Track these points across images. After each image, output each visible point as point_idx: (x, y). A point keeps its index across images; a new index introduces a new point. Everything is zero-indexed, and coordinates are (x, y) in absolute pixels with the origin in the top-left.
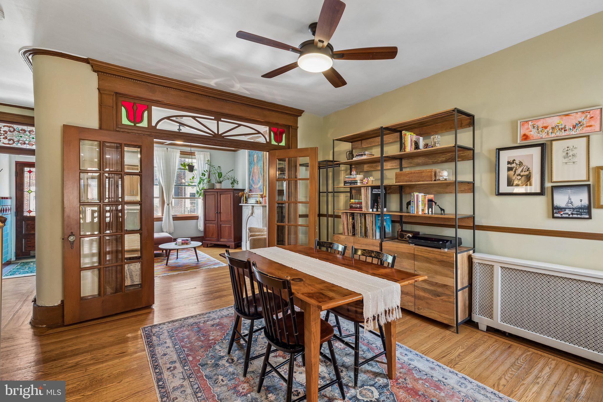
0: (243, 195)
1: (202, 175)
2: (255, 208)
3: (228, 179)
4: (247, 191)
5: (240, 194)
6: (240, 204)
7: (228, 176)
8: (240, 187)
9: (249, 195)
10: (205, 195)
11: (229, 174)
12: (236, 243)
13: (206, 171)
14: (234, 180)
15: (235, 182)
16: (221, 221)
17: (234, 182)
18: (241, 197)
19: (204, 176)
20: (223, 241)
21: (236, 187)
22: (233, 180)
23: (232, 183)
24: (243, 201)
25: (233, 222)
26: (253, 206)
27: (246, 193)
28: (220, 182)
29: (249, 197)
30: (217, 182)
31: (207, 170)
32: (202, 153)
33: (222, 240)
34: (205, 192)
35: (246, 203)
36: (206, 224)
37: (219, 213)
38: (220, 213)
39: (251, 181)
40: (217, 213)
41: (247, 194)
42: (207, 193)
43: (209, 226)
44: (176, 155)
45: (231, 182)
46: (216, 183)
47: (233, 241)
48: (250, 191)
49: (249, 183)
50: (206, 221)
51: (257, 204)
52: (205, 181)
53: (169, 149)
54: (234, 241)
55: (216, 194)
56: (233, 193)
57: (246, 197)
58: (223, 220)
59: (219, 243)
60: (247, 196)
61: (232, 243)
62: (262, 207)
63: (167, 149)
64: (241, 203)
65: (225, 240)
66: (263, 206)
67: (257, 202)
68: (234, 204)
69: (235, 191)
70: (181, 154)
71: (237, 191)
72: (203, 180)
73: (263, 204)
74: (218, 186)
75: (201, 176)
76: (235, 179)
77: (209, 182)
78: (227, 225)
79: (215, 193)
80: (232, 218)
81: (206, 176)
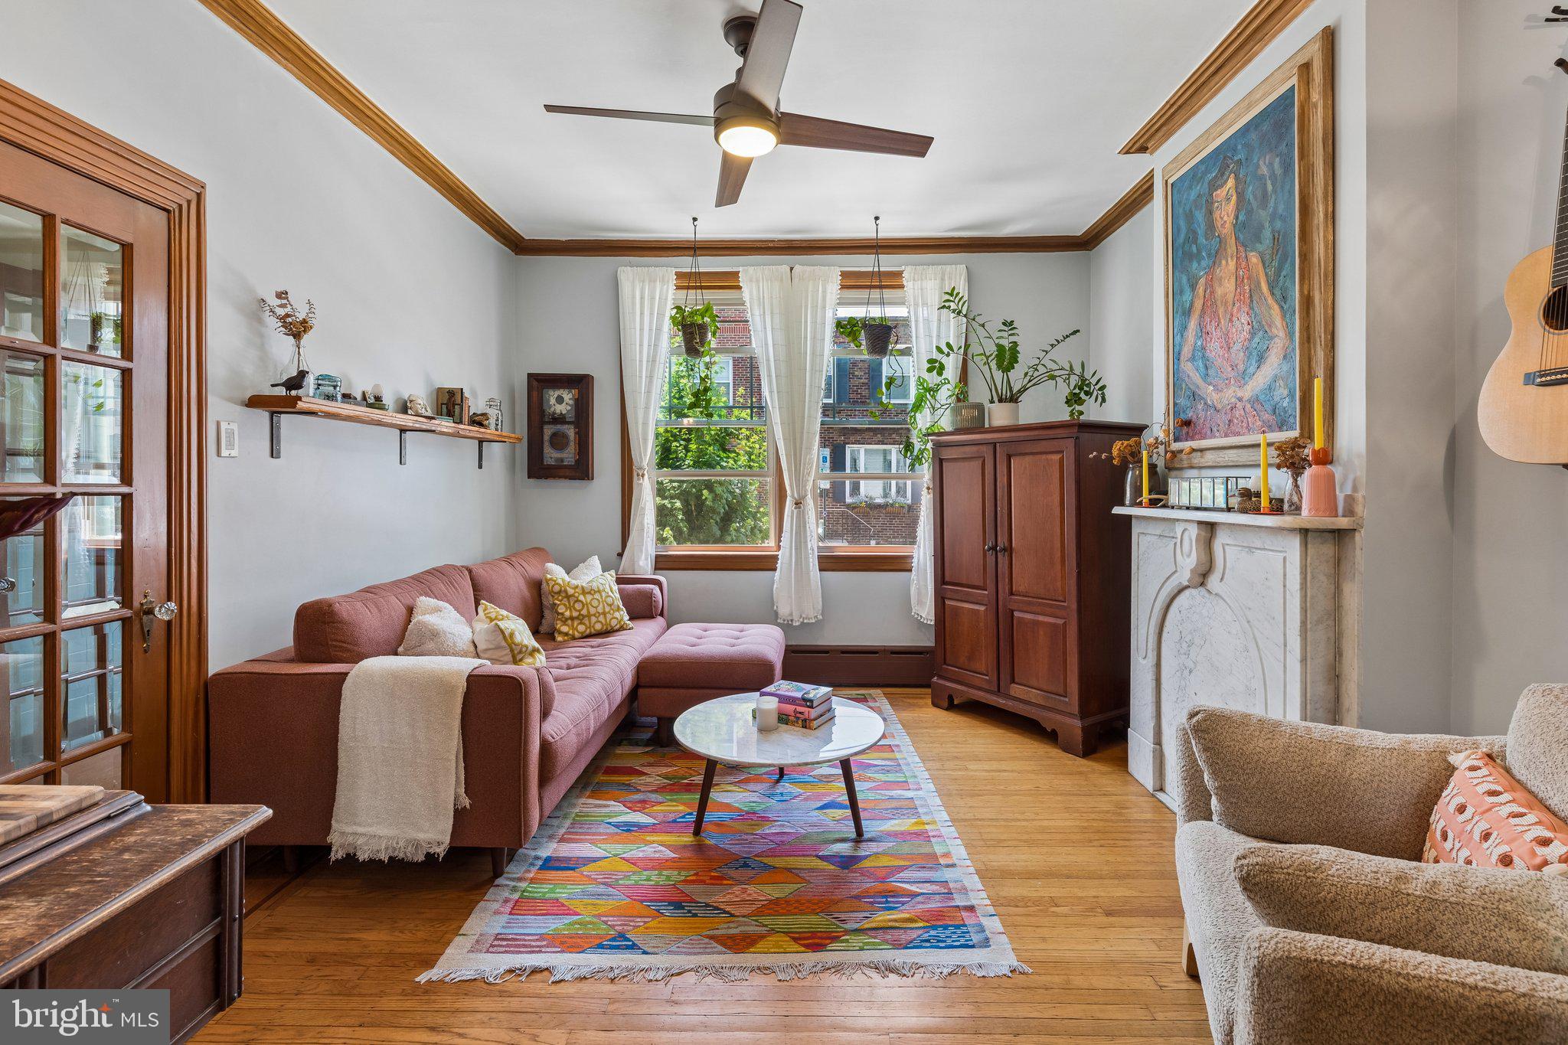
0: (1136, 456)
1: (930, 370)
2: (1221, 539)
3: (1053, 378)
4: (1158, 428)
5: (1117, 447)
6: (1117, 510)
7: (1051, 366)
8: (1114, 412)
9: (1174, 454)
10: (941, 461)
11: (1054, 354)
12: (1090, 721)
13: (946, 350)
14: (1083, 384)
15: (1087, 393)
16: (1012, 593)
17: (1083, 389)
18: (1123, 469)
19: (940, 374)
20: (1024, 695)
21: (1092, 412)
22: (1074, 380)
23: (1073, 399)
24: (1137, 491)
25: (1074, 606)
26: (1211, 527)
27: (1157, 442)
28: (1014, 399)
29: (1175, 464)
30: (996, 399)
31: (948, 345)
32: (931, 269)
33: (1016, 690)
34: (938, 446)
35: (1153, 503)
36: (943, 599)
37: (1000, 549)
38: (1009, 550)
39: (1187, 367)
40: (994, 548)
41: (1161, 449)
42: (947, 454)
43: (956, 611)
44: (824, 291)
45: (1064, 391)
46: (992, 402)
47: (1076, 709)
48: (1185, 426)
49: (1176, 382)
50: (944, 582)
51: (1244, 511)
52: (944, 395)
53: (798, 268)
54: (1084, 714)
55: (987, 451)
56: (1077, 446)
57: (1152, 467)
58: (1022, 589)
59: (1000, 702)
60: (1161, 464)
61: (1069, 721)
62: (1295, 542)
63: (792, 269)
64: (1122, 504)
65: (1034, 695)
66: (1304, 532)
67: (1249, 501)
68: (1079, 508)
69: (1085, 436)
70: (843, 287)
71: (1098, 437)
72: (933, 390)
73: (1307, 516)
74: (999, 415)
75: (926, 376)
76: (1087, 375)
77: (961, 397)
78: (1041, 618)
79: (984, 448)
80: (1072, 582)
81: (951, 372)
